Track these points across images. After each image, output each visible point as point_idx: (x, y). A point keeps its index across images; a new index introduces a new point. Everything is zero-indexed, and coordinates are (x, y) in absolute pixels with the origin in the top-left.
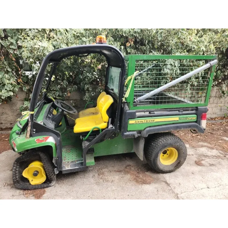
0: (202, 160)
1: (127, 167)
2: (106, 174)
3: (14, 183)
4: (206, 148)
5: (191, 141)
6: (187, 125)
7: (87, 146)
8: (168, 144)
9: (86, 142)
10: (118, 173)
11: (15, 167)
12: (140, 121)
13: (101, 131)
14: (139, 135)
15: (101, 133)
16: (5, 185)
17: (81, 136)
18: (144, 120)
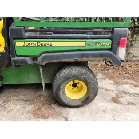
0: (122, 97)
2: (12, 102)
4: (130, 85)
5: (117, 78)
6: (98, 53)
8: (72, 76)
12: (30, 43)
14: (35, 62)
18: (36, 43)
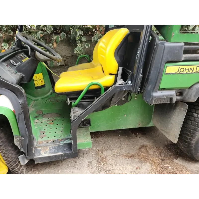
1: (142, 150)
2: (110, 160)
7: (78, 115)
9: (77, 109)
10: (129, 160)
13: (103, 90)
14: (179, 98)
15: (103, 93)
17: (68, 99)
18: (195, 67)
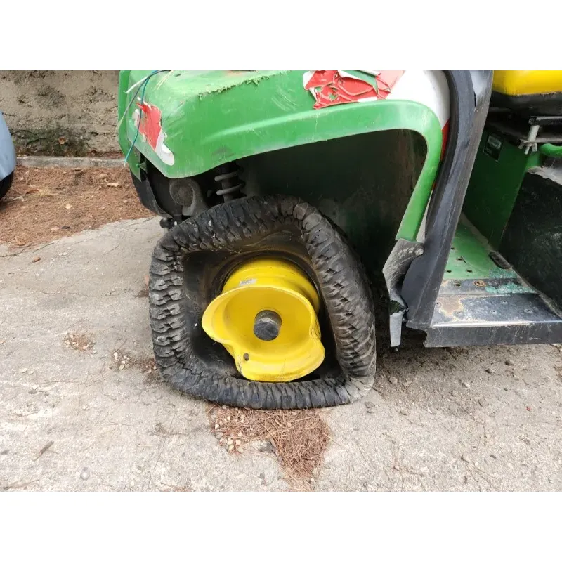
3: (161, 361)
11: (161, 281)
16: (119, 364)
17: (536, 130)
